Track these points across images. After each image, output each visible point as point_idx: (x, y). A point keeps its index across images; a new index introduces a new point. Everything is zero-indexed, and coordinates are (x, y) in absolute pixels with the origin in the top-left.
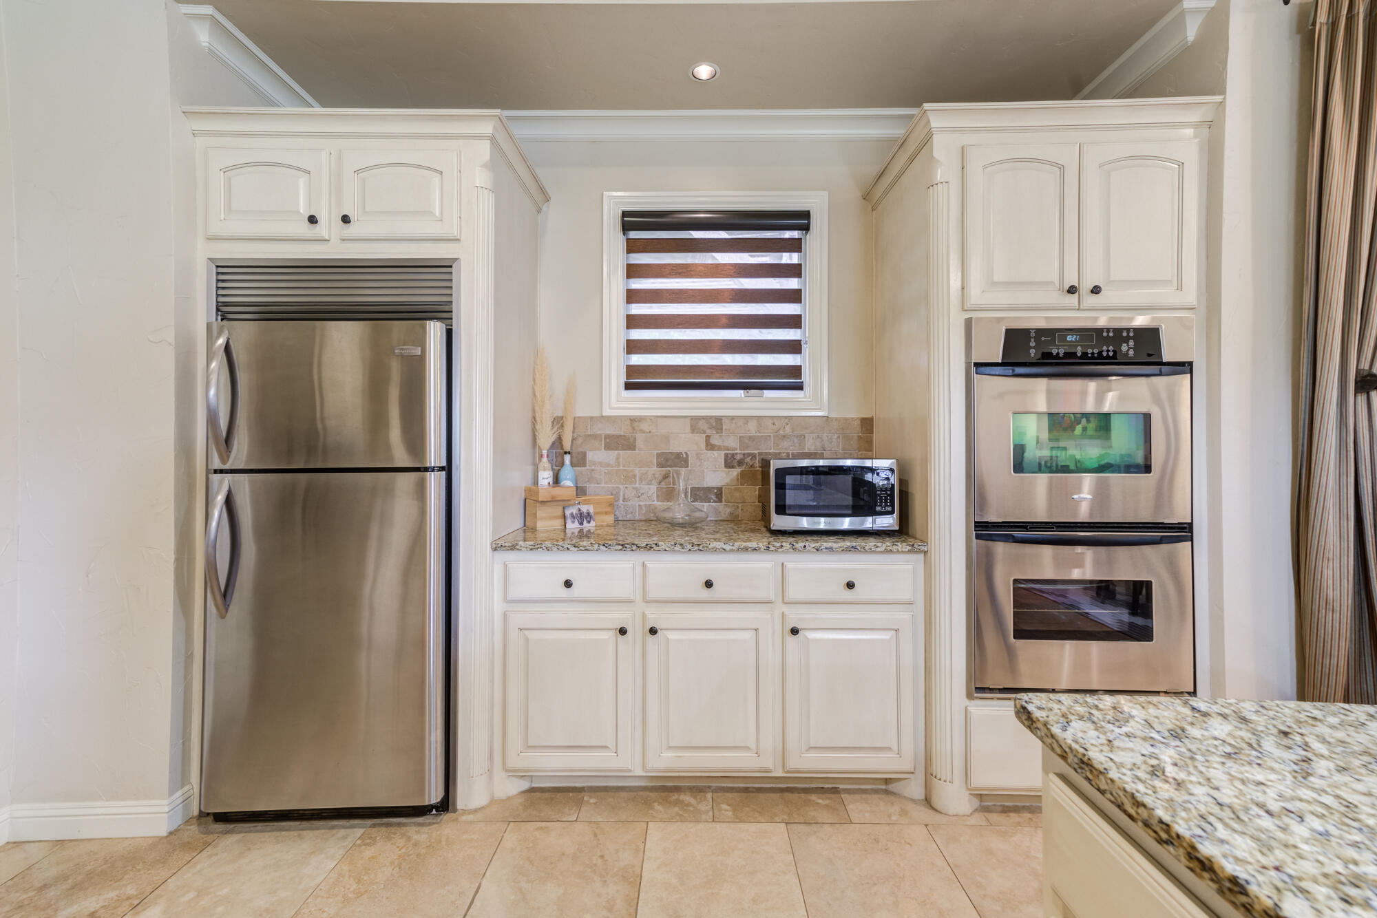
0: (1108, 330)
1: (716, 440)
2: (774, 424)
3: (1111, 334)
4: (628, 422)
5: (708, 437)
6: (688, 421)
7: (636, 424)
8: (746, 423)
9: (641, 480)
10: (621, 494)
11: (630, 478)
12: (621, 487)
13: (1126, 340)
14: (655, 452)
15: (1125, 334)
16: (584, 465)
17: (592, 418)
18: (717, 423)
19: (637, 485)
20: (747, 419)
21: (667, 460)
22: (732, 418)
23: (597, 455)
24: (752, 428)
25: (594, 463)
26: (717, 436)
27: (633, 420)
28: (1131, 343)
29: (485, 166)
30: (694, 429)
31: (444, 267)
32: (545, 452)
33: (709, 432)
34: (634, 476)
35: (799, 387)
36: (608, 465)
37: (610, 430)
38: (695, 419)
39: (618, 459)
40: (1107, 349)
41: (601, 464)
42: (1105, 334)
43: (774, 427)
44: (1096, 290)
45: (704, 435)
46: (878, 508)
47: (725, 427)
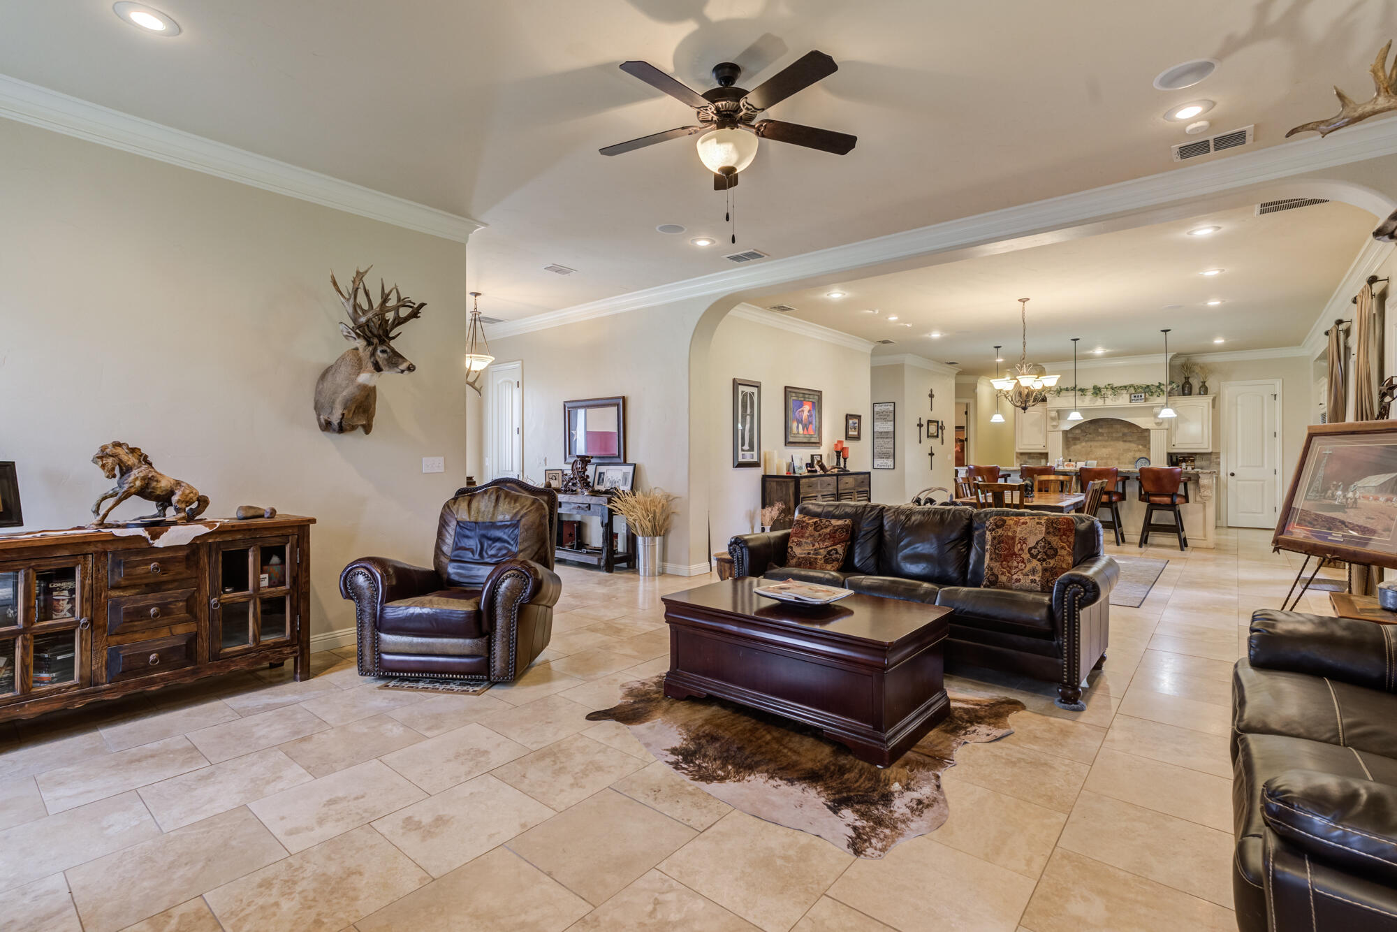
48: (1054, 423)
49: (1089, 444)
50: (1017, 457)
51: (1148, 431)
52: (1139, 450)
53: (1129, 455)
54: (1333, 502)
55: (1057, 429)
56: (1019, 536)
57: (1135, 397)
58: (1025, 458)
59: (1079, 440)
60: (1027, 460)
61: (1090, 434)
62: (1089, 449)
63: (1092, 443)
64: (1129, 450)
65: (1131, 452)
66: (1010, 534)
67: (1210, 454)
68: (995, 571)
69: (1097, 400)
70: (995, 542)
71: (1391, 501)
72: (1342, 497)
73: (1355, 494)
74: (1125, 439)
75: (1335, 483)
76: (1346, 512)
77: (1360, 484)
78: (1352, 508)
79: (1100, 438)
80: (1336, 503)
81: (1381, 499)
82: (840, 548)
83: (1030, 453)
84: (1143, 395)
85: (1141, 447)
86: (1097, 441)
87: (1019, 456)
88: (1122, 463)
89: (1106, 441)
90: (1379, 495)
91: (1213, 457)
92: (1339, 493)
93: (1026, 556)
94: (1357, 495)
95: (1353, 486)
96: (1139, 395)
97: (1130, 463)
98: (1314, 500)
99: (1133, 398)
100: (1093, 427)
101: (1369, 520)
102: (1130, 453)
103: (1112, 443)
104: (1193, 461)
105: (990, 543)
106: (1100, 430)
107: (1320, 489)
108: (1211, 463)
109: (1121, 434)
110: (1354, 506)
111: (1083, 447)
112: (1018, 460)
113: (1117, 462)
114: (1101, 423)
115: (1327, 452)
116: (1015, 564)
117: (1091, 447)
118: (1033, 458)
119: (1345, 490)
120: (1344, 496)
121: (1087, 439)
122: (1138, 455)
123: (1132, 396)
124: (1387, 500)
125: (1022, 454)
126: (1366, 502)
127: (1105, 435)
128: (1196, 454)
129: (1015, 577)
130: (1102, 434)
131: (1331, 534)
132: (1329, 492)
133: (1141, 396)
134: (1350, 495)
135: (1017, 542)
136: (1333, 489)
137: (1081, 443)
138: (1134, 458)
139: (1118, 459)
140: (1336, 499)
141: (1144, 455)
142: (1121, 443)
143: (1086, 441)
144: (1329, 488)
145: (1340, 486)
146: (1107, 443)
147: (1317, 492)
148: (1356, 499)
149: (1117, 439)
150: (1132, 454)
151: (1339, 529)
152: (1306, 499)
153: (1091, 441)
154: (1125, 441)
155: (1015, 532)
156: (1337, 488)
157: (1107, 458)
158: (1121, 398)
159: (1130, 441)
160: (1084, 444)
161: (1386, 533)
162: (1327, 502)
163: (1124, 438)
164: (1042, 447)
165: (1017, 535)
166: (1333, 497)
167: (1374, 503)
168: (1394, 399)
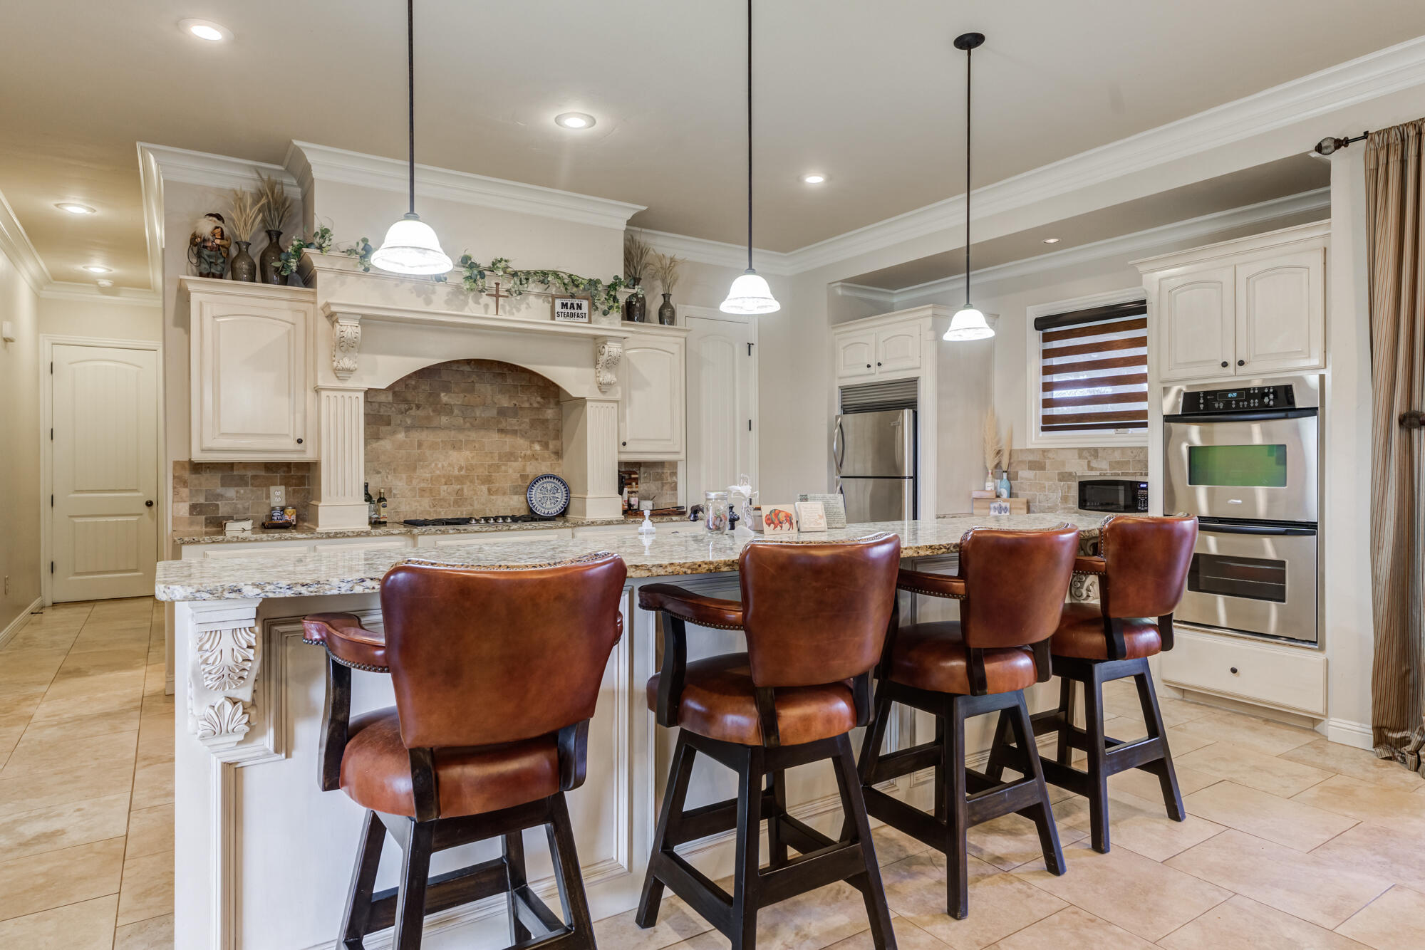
0: (1254, 389)
1: (1094, 464)
2: (1132, 452)
3: (1256, 391)
4: (1041, 453)
5: (1089, 462)
6: (1076, 452)
7: (1046, 454)
8: (1114, 451)
9: (1049, 490)
10: (1038, 497)
11: (1043, 488)
12: (1038, 494)
13: (1267, 395)
14: (1057, 472)
15: (1266, 391)
16: (1017, 480)
17: (1021, 450)
18: (1095, 452)
19: (1047, 493)
20: (1114, 449)
21: (1063, 477)
22: (1104, 449)
23: (1024, 474)
24: (1117, 456)
25: (1022, 478)
26: (1095, 461)
27: (1044, 451)
28: (1271, 396)
29: (931, 330)
30: (1080, 457)
31: (913, 382)
32: (990, 471)
33: (1089, 458)
34: (1045, 487)
35: (1145, 425)
36: (1030, 480)
37: (1031, 458)
38: (1081, 450)
39: (1036, 475)
40: (1255, 403)
41: (1027, 479)
42: (1252, 392)
43: (1132, 455)
44: (1241, 363)
45: (1087, 461)
46: (1139, 508)
47: (1099, 455)
48: (346, 363)
49: (417, 436)
50: (179, 481)
51: (581, 402)
52: (534, 457)
53: (512, 471)
55: (349, 384)
57: (565, 305)
58: (212, 482)
59: (389, 424)
60: (220, 490)
61: (418, 407)
62: (416, 452)
63: (424, 436)
64: (511, 456)
65: (516, 460)
67: (661, 464)
69: (466, 303)
74: (501, 426)
79: (444, 420)
83: (231, 466)
84: (585, 304)
85: (537, 447)
86: (439, 428)
87: (186, 474)
88: (496, 492)
89: (460, 429)
91: (667, 471)
96: (576, 302)
97: (515, 491)
99: (558, 308)
100: (425, 387)
102: (515, 464)
103: (473, 435)
104: (636, 480)
106: (444, 397)
108: (663, 485)
109: (494, 412)
111: (400, 447)
112: (185, 492)
113: (484, 488)
114: (445, 376)
117: (420, 445)
118: (242, 481)
121: (409, 421)
122: (533, 469)
123: (558, 303)
125: (197, 468)
127: (456, 412)
128: (638, 465)
130: (447, 409)
133: (580, 307)
137: (394, 432)
138: (523, 477)
139: (488, 480)
141: (544, 469)
142: (496, 436)
143: (408, 429)
146: (462, 437)
149: (485, 426)
150: (517, 465)
153: (422, 428)
154: (501, 431)
157: (460, 480)
158: (523, 306)
159: (515, 432)
160: (401, 436)
163: (500, 421)
164: (290, 444)
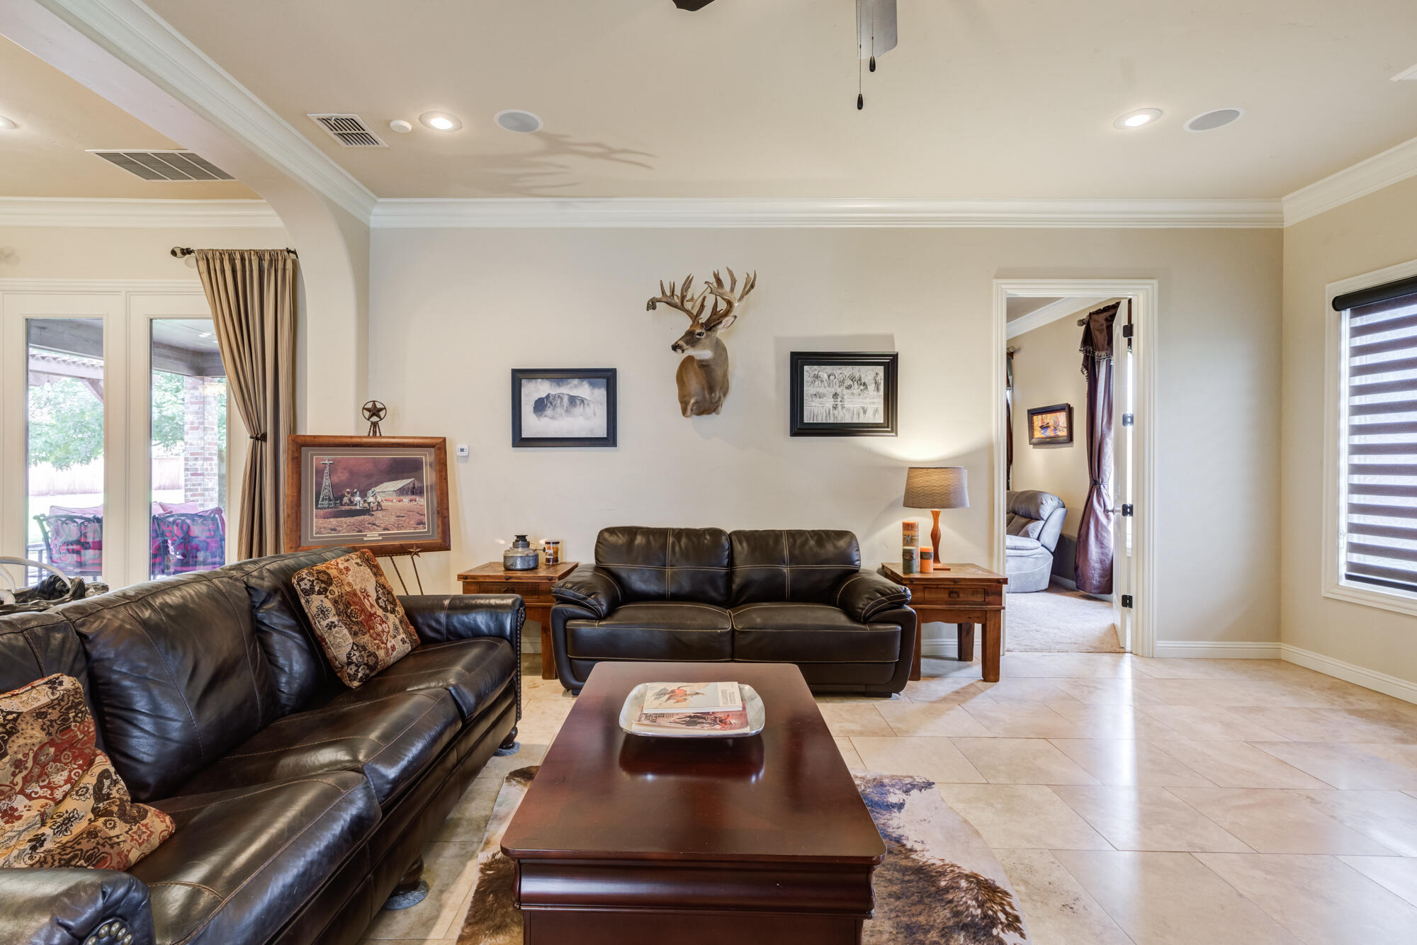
54: (353, 508)
56: (357, 588)
66: (348, 589)
68: (371, 648)
70: (341, 607)
71: (415, 501)
72: (362, 502)
73: (376, 499)
75: (348, 490)
76: (372, 515)
77: (377, 489)
78: (377, 510)
80: (358, 508)
81: (404, 500)
82: (103, 762)
90: (402, 497)
92: (357, 499)
93: (380, 612)
94: (379, 499)
95: (371, 491)
98: (328, 508)
101: (400, 518)
105: (334, 611)
107: (332, 497)
110: (380, 508)
115: (327, 462)
116: (380, 628)
119: (363, 495)
120: (365, 501)
124: (411, 501)
126: (390, 503)
129: (389, 645)
131: (365, 536)
132: (346, 500)
134: (371, 499)
135: (362, 598)
136: (349, 496)
140: (356, 505)
144: (344, 496)
145: (356, 493)
147: (330, 500)
148: (379, 503)
151: (370, 530)
152: (317, 508)
155: (349, 584)
156: (353, 494)
161: (421, 526)
162: (347, 508)
165: (355, 587)
166: (351, 502)
167: (398, 503)
168: (381, 419)
